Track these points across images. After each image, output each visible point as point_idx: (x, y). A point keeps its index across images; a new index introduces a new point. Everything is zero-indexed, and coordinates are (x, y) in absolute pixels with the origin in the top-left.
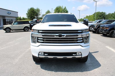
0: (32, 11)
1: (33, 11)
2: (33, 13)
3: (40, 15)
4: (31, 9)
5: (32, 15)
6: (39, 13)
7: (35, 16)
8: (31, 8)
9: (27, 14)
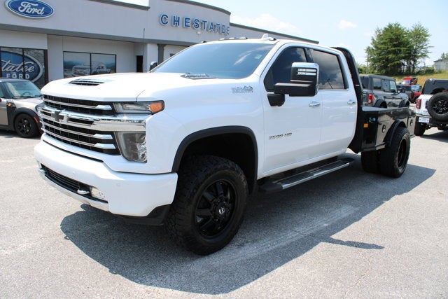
0: (391, 40)
1: (397, 39)
2: (395, 46)
3: (424, 56)
4: (390, 29)
5: (391, 56)
6: (422, 47)
7: (403, 61)
8: (390, 26)
9: (368, 50)
